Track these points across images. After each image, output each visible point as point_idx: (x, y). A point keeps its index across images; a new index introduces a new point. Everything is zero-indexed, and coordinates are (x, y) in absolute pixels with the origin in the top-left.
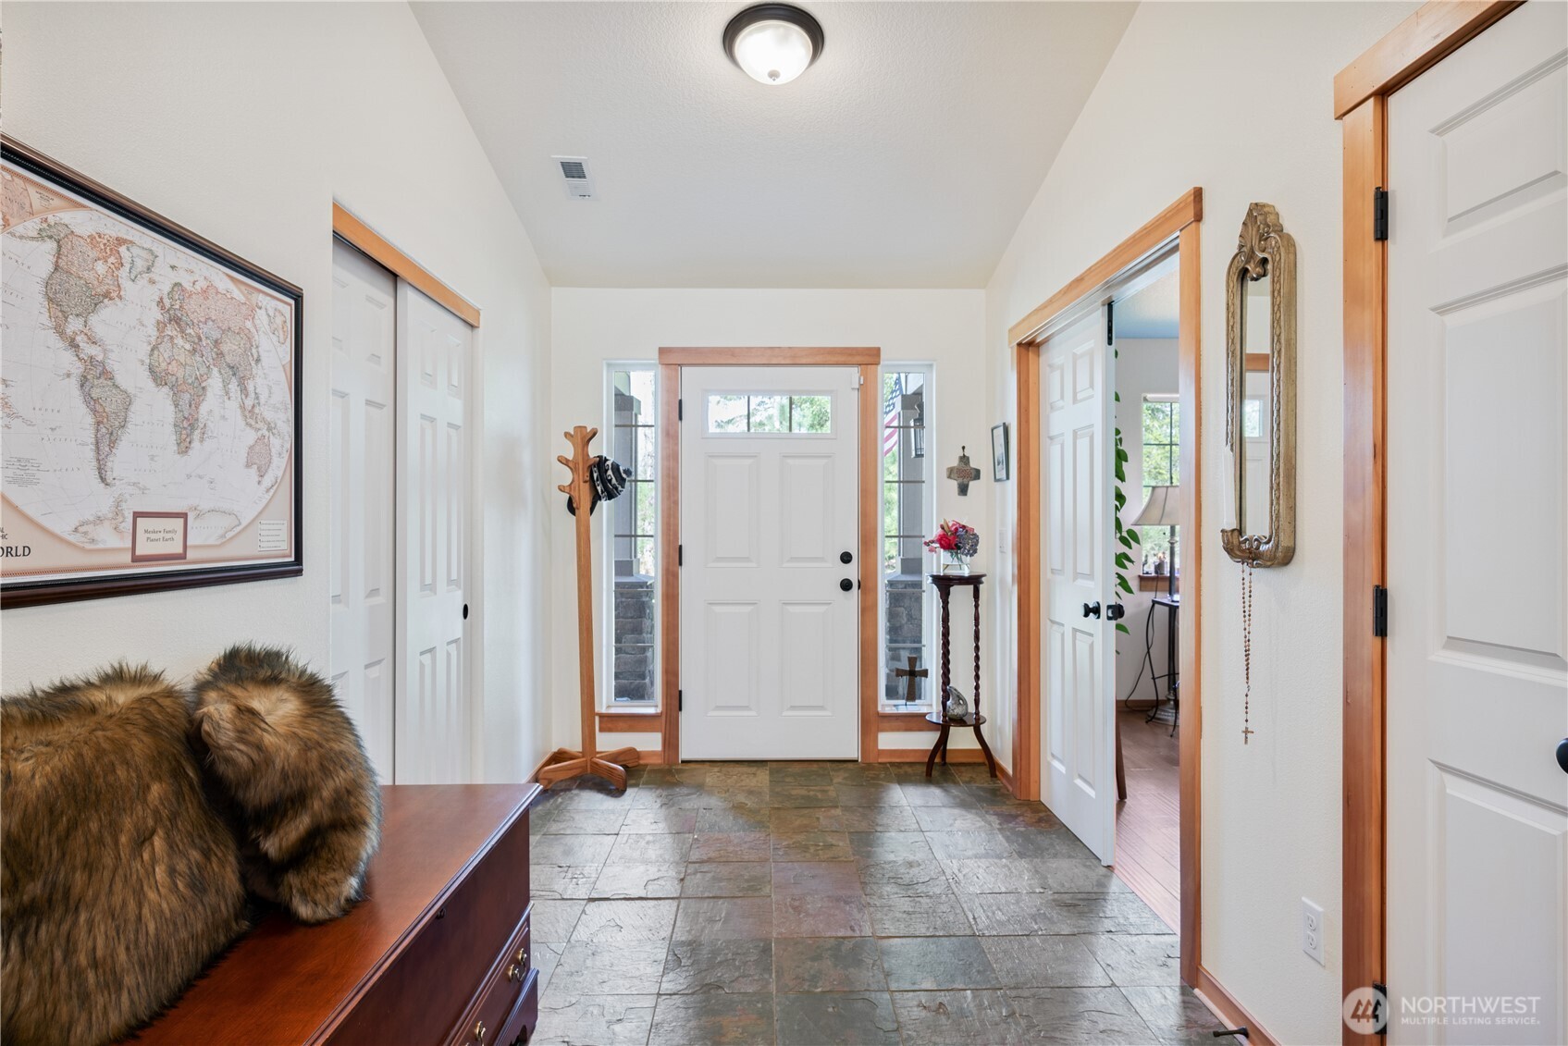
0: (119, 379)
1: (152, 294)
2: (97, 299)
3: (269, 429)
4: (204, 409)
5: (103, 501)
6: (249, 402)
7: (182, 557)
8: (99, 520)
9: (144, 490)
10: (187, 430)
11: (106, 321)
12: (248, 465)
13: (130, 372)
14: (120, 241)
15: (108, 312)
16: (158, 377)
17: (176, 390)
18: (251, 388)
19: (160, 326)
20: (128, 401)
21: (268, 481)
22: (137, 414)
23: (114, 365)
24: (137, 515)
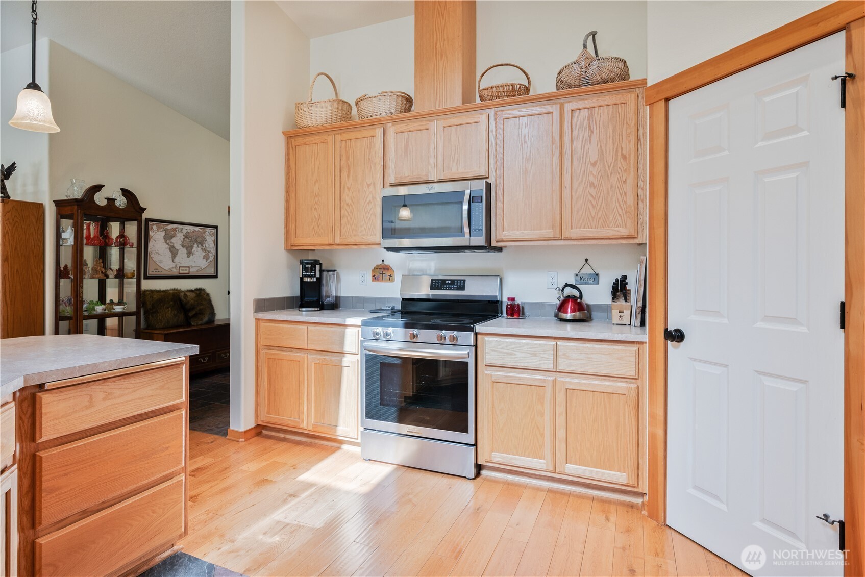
0: (176, 248)
1: (182, 234)
2: (172, 237)
3: (209, 252)
4: (193, 250)
5: (174, 265)
6: (203, 248)
7: (189, 274)
8: (173, 268)
9: (181, 263)
10: (189, 254)
11: (174, 240)
12: (203, 259)
13: (178, 246)
14: (176, 228)
15: (174, 239)
16: (183, 246)
17: (187, 248)
18: (204, 245)
19: (184, 239)
20: (178, 250)
21: (208, 261)
22: (179, 252)
23: (175, 246)
24: (179, 267)
